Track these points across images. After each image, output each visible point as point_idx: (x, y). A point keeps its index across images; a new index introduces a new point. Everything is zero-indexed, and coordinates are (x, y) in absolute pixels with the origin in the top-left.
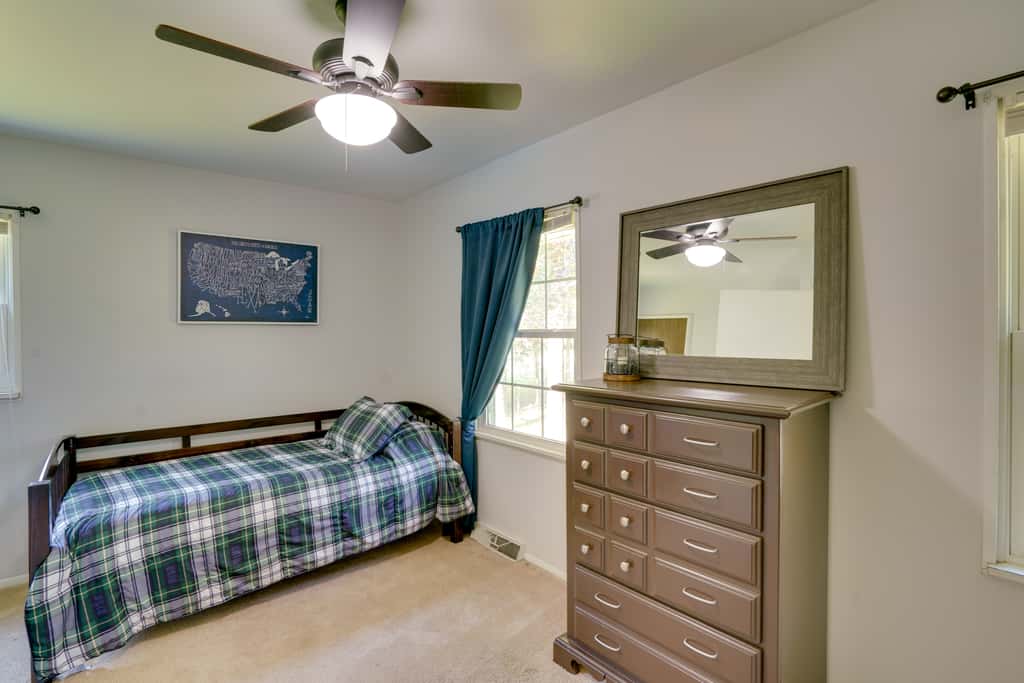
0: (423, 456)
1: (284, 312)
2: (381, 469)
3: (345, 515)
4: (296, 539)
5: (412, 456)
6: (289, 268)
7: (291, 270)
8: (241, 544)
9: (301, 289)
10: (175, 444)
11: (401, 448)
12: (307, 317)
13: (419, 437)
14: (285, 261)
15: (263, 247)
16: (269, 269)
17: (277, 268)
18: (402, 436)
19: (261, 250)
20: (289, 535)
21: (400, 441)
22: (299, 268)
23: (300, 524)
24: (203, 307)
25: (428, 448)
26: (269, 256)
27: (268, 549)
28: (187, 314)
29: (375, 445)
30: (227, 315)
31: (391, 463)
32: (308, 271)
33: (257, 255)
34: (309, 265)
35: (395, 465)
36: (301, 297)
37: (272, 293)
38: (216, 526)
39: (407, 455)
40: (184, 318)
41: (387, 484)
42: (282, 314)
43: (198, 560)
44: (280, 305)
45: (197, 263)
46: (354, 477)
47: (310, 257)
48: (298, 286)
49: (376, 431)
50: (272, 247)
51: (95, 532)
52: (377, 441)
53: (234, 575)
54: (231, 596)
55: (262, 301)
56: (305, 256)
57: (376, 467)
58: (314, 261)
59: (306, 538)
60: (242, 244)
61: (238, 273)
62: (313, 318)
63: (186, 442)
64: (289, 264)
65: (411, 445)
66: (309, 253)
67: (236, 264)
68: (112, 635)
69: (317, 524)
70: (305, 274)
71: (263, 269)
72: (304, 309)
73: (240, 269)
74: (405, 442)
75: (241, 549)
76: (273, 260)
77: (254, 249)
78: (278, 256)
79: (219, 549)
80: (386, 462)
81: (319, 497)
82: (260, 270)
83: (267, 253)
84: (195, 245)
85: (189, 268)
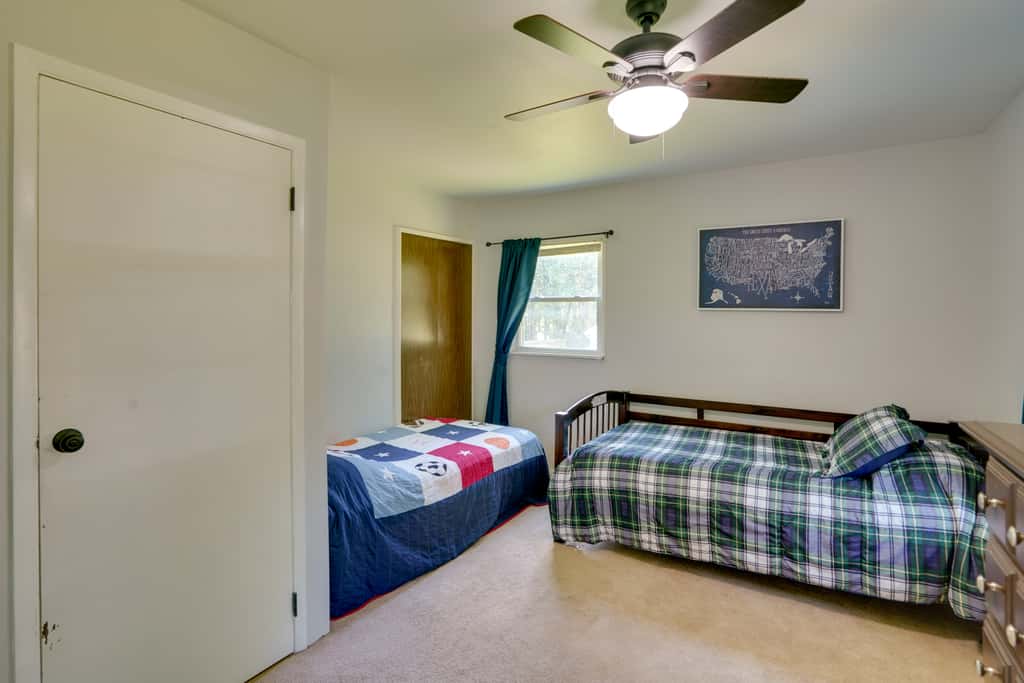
0: (931, 503)
1: (798, 298)
2: (848, 495)
3: (784, 529)
4: (726, 529)
5: (910, 496)
6: (804, 249)
7: (806, 251)
8: (676, 510)
9: (819, 271)
10: (690, 414)
11: (897, 480)
12: (827, 303)
13: (935, 475)
14: (799, 242)
15: (775, 231)
16: (781, 253)
17: (790, 251)
18: (907, 465)
19: (771, 235)
20: (720, 522)
21: (900, 471)
22: (817, 248)
23: (732, 516)
24: (717, 295)
25: (947, 495)
26: (781, 240)
27: (698, 525)
28: (704, 301)
29: (851, 463)
30: (738, 301)
31: (866, 493)
32: (828, 249)
33: (769, 240)
34: (830, 243)
35: (871, 498)
36: (820, 281)
37: (784, 278)
38: (658, 485)
39: (901, 491)
40: (702, 305)
41: (852, 517)
42: (795, 300)
43: (643, 507)
44: (794, 290)
45: (712, 255)
46: (805, 490)
47: (831, 234)
48: (815, 269)
49: (858, 447)
50: (785, 230)
51: (586, 457)
52: (855, 459)
53: (669, 535)
54: (665, 551)
55: (773, 286)
56: (825, 233)
57: (841, 490)
58: (836, 239)
59: (737, 533)
60: (753, 232)
61: (749, 261)
62: (835, 304)
63: (701, 414)
64: (804, 245)
65: (917, 481)
66: (830, 231)
67: (748, 251)
68: (585, 531)
69: (750, 524)
70: (824, 254)
71: (774, 256)
72: (823, 293)
73: (751, 257)
74: (907, 475)
75: (675, 513)
76: (786, 243)
77: (765, 235)
78: (791, 238)
79: (657, 505)
80: (861, 489)
81: (757, 498)
82: (771, 256)
83: (779, 237)
84: (711, 240)
85: (706, 261)
